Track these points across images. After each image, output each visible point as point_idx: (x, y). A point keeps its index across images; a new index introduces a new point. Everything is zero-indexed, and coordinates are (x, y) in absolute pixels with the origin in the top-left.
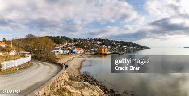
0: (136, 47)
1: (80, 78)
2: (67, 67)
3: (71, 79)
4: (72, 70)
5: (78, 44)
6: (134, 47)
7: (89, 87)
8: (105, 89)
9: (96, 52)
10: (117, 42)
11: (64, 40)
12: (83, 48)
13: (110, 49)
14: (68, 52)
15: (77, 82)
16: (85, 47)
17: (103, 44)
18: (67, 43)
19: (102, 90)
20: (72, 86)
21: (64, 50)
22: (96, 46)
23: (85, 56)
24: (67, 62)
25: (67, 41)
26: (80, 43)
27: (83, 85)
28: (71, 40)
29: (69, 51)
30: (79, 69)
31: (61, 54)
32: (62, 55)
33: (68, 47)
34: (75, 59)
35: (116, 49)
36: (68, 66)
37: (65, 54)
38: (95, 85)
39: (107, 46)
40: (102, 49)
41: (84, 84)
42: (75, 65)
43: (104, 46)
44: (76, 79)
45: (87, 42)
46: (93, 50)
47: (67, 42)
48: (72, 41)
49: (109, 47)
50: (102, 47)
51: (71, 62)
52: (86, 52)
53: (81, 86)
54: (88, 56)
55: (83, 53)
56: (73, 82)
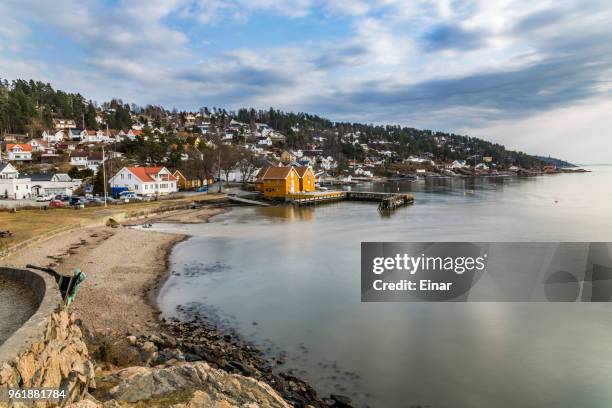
0: (488, 164)
1: (156, 343)
2: (67, 285)
3: (101, 353)
4: (105, 303)
5: (140, 139)
6: (472, 163)
7: (215, 386)
8: (302, 393)
9: (252, 189)
10: (370, 133)
11: (40, 109)
12: (173, 165)
13: (332, 173)
14: (69, 193)
15: (144, 371)
16: (185, 158)
17: (293, 142)
18: (66, 131)
19: (285, 398)
20: (113, 397)
21: (37, 176)
22: (249, 154)
23: (185, 216)
24: (71, 251)
25: (66, 116)
26: (150, 135)
27: (181, 381)
28: (92, 110)
29: (78, 183)
30: (148, 293)
31: (23, 204)
32: (30, 214)
33: (75, 154)
34: (120, 232)
35: (365, 176)
36: (77, 279)
37: (53, 205)
38: (246, 374)
39: (315, 154)
40: (285, 171)
41: (187, 374)
42: (127, 270)
43: (300, 153)
44: (135, 352)
45: (197, 130)
46: (235, 176)
47: (61, 125)
48: (99, 120)
49: (327, 163)
50: (285, 164)
51: (98, 251)
52: (191, 190)
53: (166, 386)
54: (205, 211)
55: (172, 196)
56: (114, 371)
